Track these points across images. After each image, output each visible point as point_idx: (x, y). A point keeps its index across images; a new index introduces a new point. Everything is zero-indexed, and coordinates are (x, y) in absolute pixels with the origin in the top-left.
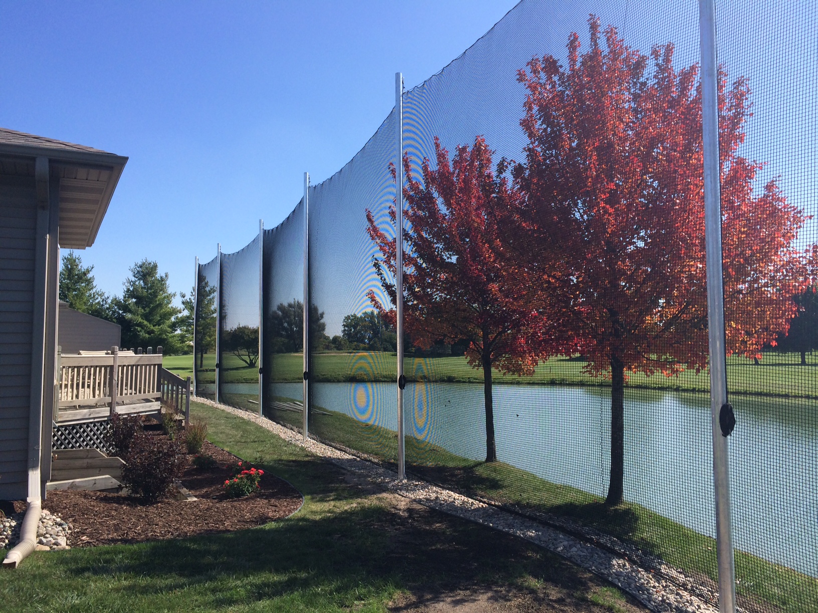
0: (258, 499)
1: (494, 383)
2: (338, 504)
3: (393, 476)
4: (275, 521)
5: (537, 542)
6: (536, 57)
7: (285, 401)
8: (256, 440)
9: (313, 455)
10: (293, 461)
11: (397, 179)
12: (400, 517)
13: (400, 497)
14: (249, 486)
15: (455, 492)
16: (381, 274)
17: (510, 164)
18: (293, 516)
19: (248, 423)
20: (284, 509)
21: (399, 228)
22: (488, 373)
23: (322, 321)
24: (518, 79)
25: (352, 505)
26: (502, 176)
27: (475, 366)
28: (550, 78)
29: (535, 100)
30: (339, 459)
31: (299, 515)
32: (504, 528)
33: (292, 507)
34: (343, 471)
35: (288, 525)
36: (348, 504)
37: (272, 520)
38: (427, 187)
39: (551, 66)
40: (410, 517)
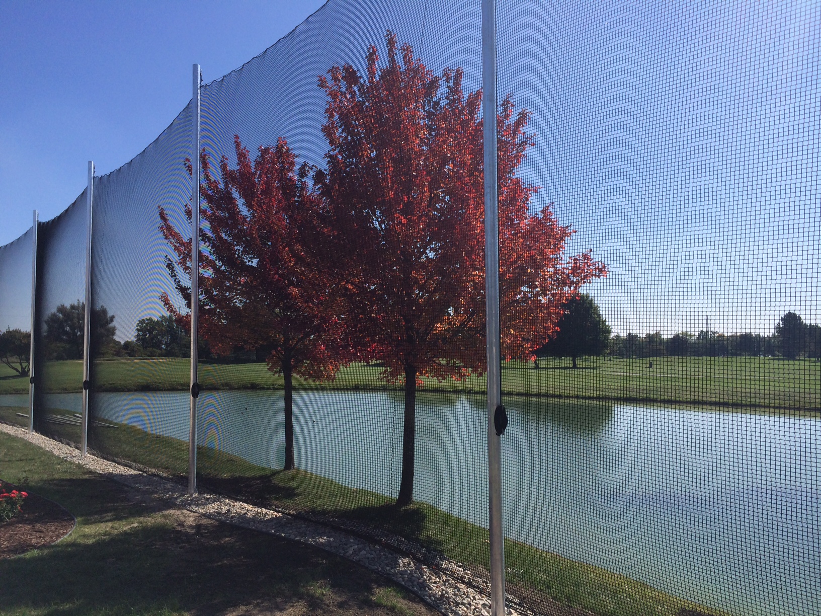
0: (20, 525)
1: (295, 389)
2: (116, 524)
3: (183, 491)
4: (38, 548)
5: (327, 548)
6: (336, 65)
7: (63, 413)
8: (23, 458)
9: (90, 472)
10: (66, 480)
11: (194, 176)
12: (187, 534)
13: (188, 512)
14: (10, 511)
15: (248, 503)
16: (175, 276)
17: (312, 169)
18: (61, 541)
19: (14, 439)
20: (51, 534)
21: (195, 228)
22: (288, 379)
23: (112, 325)
24: (318, 85)
25: (132, 525)
26: (303, 180)
27: (276, 372)
28: (349, 87)
29: (336, 108)
30: (122, 475)
31: (69, 539)
32: (296, 537)
33: (61, 531)
34: (126, 488)
35: (54, 551)
36: (129, 524)
37: (34, 547)
38: (226, 186)
39: (351, 76)
40: (197, 533)
